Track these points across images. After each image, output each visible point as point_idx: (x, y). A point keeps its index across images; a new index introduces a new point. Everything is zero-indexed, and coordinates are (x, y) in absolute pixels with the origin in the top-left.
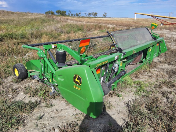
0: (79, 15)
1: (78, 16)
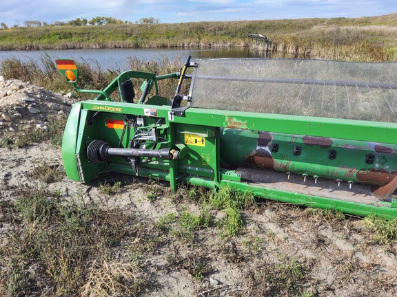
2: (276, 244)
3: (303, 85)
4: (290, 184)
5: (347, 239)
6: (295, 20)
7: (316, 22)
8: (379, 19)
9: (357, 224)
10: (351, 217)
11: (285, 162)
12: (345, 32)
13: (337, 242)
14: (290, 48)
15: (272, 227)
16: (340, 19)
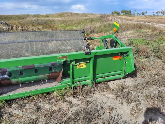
0: (145, 13)
1: (144, 15)
2: (19, 119)
3: (25, 43)
4: (23, 88)
5: (49, 103)
6: (18, 15)
7: (28, 16)
8: (51, 15)
9: (52, 95)
10: (49, 93)
11: (17, 80)
12: (40, 20)
13: (45, 106)
14: (19, 27)
15: (16, 112)
16: (37, 15)
